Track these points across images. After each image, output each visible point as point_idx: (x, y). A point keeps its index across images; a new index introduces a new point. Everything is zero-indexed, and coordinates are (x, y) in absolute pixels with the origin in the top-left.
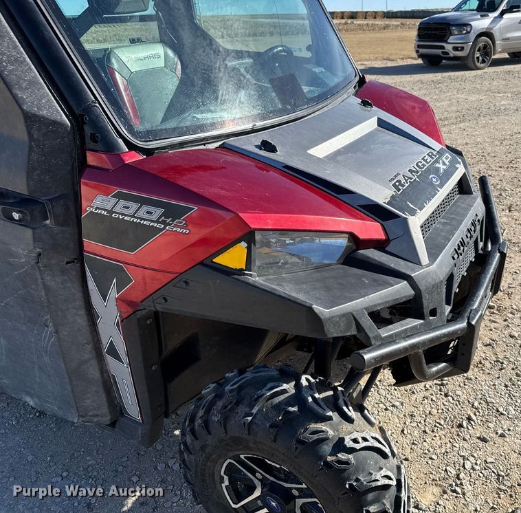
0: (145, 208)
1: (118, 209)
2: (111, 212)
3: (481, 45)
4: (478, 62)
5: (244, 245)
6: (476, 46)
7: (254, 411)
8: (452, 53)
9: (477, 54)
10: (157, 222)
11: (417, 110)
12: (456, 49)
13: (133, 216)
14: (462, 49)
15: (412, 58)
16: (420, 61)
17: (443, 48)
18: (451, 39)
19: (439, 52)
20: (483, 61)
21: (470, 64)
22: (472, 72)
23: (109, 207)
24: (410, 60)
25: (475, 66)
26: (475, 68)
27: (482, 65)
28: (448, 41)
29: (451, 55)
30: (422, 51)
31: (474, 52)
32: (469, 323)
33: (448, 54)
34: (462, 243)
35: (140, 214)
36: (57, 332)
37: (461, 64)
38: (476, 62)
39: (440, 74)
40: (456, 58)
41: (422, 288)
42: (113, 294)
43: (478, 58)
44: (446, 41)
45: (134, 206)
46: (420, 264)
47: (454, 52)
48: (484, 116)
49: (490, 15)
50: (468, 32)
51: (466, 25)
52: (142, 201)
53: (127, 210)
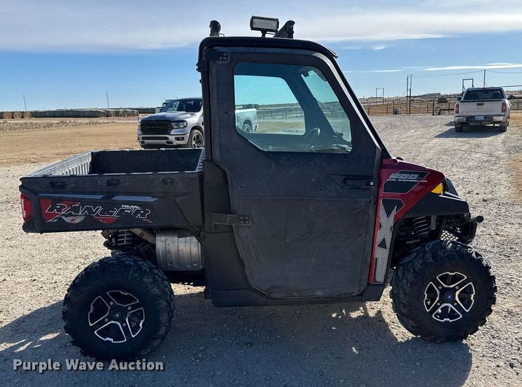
0: (412, 175)
1: (400, 177)
2: (397, 179)
3: (195, 135)
5: (441, 184)
6: (192, 136)
8: (176, 143)
10: (416, 179)
12: (178, 139)
14: (183, 139)
17: (168, 138)
18: (173, 132)
19: (164, 142)
28: (171, 133)
29: (175, 144)
30: (147, 141)
31: (191, 141)
33: (172, 143)
35: (409, 178)
44: (169, 134)
45: (407, 175)
49: (196, 113)
50: (185, 127)
51: (183, 121)
52: (411, 173)
53: (404, 177)
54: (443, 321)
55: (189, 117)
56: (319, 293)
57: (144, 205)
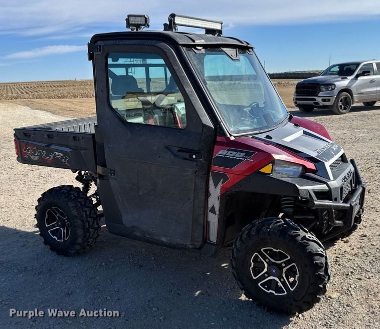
0: (239, 153)
1: (228, 154)
2: (225, 155)
3: (342, 97)
4: (341, 109)
5: (271, 164)
6: (339, 98)
7: (270, 227)
8: (322, 103)
9: (340, 104)
10: (242, 158)
11: (319, 128)
12: (324, 100)
13: (234, 156)
14: (329, 100)
15: (291, 107)
16: (297, 109)
17: (315, 100)
18: (321, 94)
19: (312, 102)
20: (345, 109)
21: (335, 110)
22: (337, 116)
23: (224, 154)
24: (290, 108)
25: (339, 112)
26: (338, 113)
27: (344, 111)
28: (319, 95)
29: (321, 105)
30: (299, 102)
31: (338, 102)
32: (351, 205)
33: (319, 104)
34: (345, 177)
35: (236, 156)
36: (194, 202)
37: (329, 111)
38: (340, 110)
39: (313, 117)
40: (324, 107)
41: (331, 187)
42: (220, 185)
43: (341, 106)
44: (317, 96)
45: (234, 153)
46: (330, 179)
47: (324, 103)
48: (348, 143)
49: (348, 77)
50: (333, 89)
51: (331, 84)
52: (238, 151)
53: (231, 154)
54: (269, 292)
55: (340, 81)
56: (164, 239)
57: (65, 153)
